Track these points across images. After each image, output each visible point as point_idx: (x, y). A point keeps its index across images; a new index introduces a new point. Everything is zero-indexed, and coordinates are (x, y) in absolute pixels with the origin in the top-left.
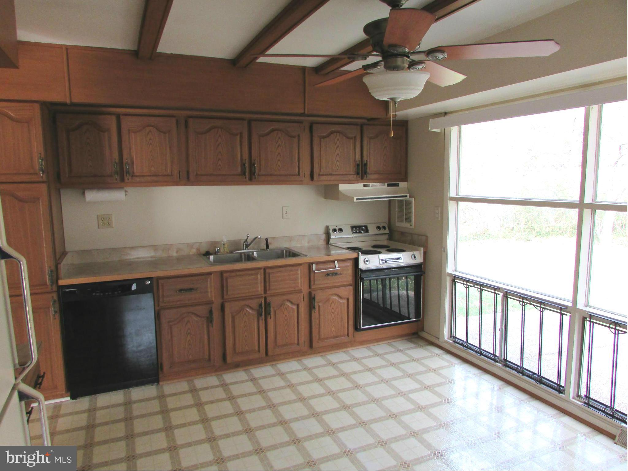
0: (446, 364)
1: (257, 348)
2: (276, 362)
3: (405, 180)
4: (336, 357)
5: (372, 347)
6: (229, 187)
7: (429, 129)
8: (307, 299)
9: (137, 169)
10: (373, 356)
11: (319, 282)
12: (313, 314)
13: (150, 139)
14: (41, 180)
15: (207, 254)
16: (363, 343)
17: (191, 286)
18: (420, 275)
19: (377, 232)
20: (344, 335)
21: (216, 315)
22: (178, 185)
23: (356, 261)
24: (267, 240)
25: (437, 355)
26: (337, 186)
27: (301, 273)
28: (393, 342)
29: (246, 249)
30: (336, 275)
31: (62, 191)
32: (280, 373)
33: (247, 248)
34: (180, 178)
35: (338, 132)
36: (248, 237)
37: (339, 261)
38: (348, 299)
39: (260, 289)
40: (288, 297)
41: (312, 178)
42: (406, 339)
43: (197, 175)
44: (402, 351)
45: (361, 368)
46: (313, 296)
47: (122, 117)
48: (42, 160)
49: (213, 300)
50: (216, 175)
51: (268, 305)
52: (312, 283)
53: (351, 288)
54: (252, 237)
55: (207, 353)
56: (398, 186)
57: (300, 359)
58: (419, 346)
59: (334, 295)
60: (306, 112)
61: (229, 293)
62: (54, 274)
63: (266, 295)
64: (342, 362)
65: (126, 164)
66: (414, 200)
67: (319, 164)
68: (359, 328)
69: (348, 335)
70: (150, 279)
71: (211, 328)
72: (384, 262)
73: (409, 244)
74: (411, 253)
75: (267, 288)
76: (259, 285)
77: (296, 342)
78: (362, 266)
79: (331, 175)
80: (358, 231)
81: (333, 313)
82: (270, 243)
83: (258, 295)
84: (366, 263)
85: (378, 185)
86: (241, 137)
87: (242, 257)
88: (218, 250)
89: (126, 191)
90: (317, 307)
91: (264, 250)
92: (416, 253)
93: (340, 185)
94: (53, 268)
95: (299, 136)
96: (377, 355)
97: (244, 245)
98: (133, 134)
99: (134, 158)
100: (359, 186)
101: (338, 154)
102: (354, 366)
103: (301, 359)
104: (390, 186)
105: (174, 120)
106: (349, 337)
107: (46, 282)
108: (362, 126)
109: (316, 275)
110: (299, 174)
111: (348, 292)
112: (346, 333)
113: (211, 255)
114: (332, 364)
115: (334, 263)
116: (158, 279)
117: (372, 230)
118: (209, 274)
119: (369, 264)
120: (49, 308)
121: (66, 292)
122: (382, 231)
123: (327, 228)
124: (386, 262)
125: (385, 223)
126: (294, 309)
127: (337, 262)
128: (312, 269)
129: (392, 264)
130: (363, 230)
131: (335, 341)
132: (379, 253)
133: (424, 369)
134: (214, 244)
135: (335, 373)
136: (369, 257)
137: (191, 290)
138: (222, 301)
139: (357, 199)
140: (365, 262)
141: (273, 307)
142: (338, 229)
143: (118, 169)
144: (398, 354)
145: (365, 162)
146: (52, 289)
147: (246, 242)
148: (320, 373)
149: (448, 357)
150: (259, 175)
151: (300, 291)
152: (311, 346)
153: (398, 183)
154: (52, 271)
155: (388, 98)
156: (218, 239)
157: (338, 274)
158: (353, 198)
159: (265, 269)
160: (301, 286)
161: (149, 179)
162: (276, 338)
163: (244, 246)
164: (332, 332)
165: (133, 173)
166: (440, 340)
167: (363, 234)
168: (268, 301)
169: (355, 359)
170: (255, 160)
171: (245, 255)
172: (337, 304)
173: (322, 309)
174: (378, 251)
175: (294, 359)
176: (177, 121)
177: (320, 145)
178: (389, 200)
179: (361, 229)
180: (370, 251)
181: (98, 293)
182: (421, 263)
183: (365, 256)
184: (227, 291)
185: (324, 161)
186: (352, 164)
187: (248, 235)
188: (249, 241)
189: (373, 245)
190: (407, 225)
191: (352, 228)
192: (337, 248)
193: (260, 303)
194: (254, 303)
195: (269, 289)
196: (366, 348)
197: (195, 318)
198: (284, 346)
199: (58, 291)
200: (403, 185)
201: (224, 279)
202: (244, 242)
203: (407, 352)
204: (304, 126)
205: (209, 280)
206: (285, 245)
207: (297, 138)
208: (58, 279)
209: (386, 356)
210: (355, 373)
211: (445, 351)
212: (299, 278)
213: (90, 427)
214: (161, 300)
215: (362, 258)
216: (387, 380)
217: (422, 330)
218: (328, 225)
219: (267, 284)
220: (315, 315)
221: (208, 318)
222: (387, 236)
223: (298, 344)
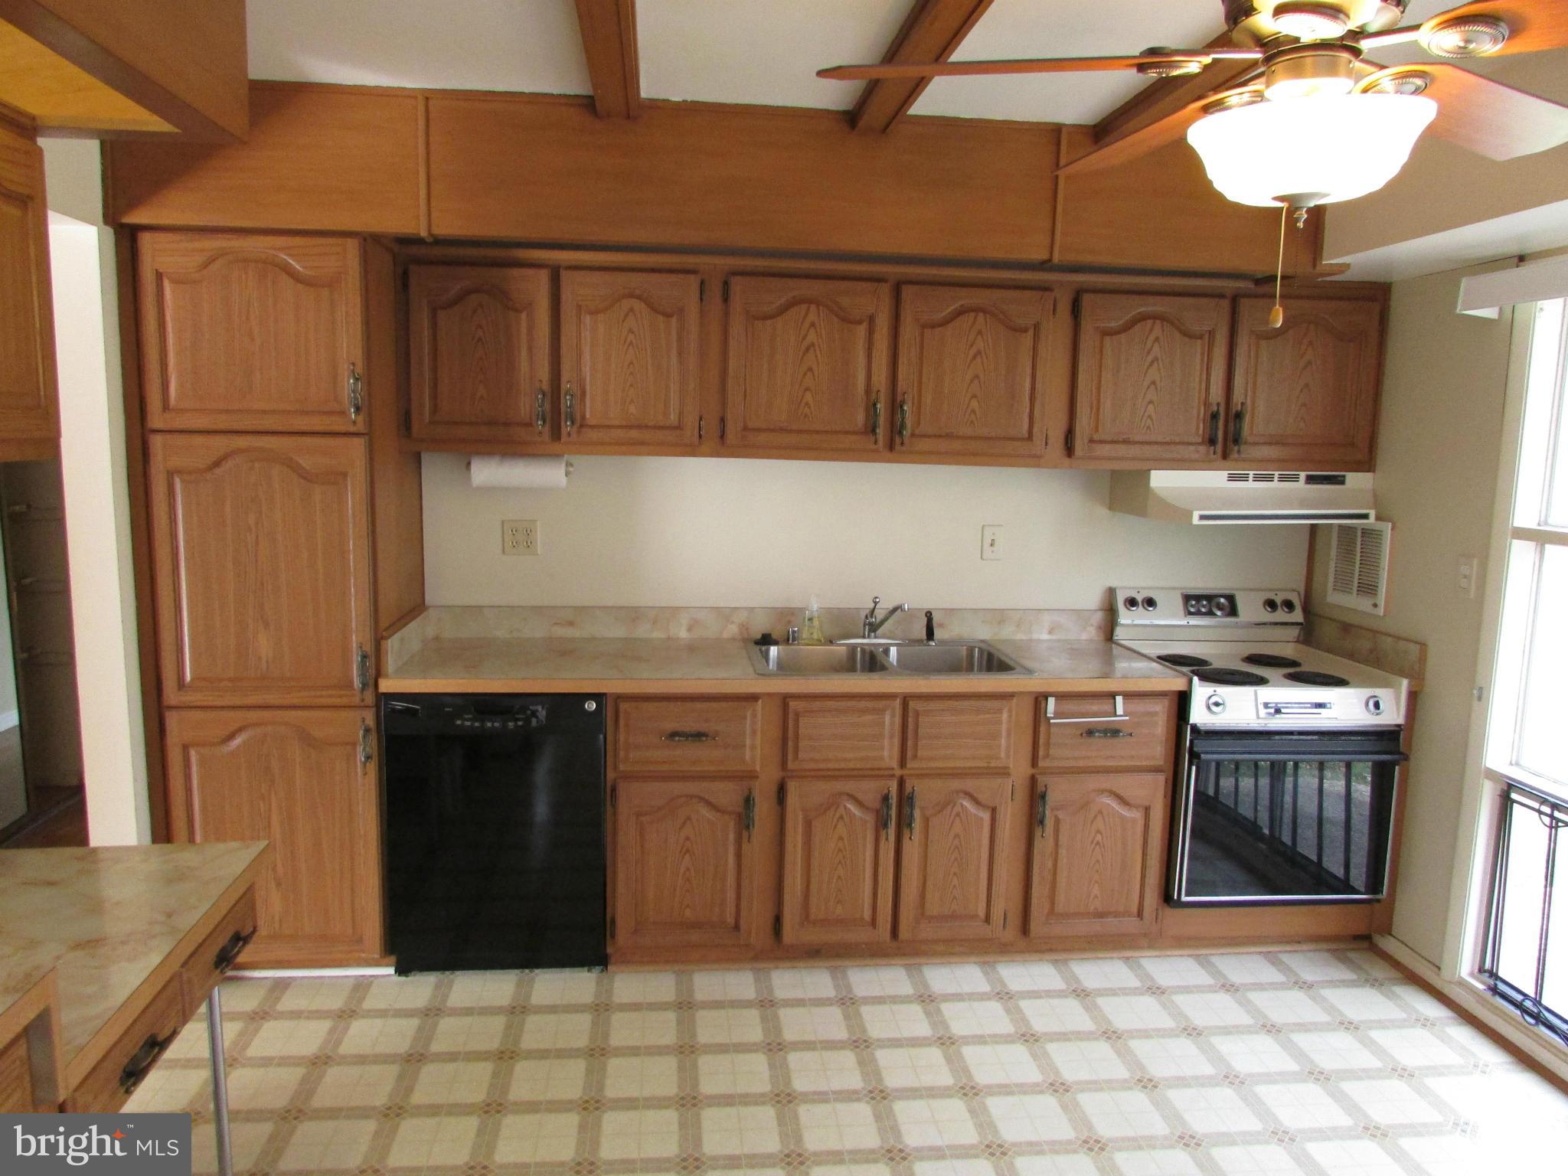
0: (1452, 1058)
1: (867, 914)
2: (923, 960)
3: (1367, 463)
4: (1095, 972)
5: (1214, 959)
6: (826, 464)
7: (1456, 308)
8: (1022, 795)
9: (592, 410)
10: (1210, 989)
11: (1063, 752)
12: (1038, 844)
13: (631, 331)
14: (352, 429)
15: (766, 640)
16: (1183, 942)
17: (703, 727)
18: (1392, 765)
19: (1267, 616)
20: (1126, 913)
21: (763, 809)
22: (693, 454)
23: (1183, 700)
24: (929, 615)
25: (1425, 1023)
26: (1145, 475)
27: (1010, 722)
28: (1286, 952)
29: (869, 637)
30: (1117, 736)
31: (426, 458)
32: (926, 996)
33: (873, 634)
34: (700, 436)
35: (1154, 317)
36: (876, 603)
37: (1128, 696)
38: (1147, 810)
39: (888, 754)
40: (969, 784)
41: (1069, 449)
42: (1328, 950)
43: (745, 428)
44: (1311, 986)
45: (1168, 1023)
46: (1040, 789)
47: (563, 273)
48: (357, 380)
49: (758, 768)
50: (800, 432)
51: (906, 800)
52: (1041, 753)
53: (1161, 778)
54: (886, 605)
55: (730, 909)
56: (1342, 482)
57: (991, 960)
58: (1367, 981)
59: (1106, 794)
60: (1056, 259)
61: (801, 755)
62: (370, 663)
63: (905, 772)
64: (1112, 992)
65: (566, 395)
66: (1392, 529)
67: (1091, 408)
68: (1175, 898)
69: (1140, 914)
70: (598, 697)
71: (745, 846)
72: (1272, 711)
73: (1366, 661)
74: (1365, 692)
75: (909, 754)
76: (886, 742)
77: (982, 913)
78: (1199, 716)
79: (1126, 442)
80: (1203, 610)
81: (1098, 843)
82: (941, 625)
83: (879, 769)
84: (1214, 708)
85: (1276, 479)
86: (871, 332)
87: (856, 656)
88: (794, 632)
89: (569, 464)
90: (1049, 822)
91: (919, 642)
92: (1384, 695)
93: (1153, 473)
94: (369, 648)
95: (1037, 327)
96: (1229, 988)
97: (865, 625)
98: (588, 317)
99: (588, 379)
100: (1215, 479)
101: (1154, 383)
102: (1143, 1012)
103: (995, 962)
104: (1314, 483)
105: (693, 281)
106: (1142, 919)
107: (352, 682)
108: (1235, 300)
109: (1052, 730)
110: (1030, 436)
111: (1152, 790)
112: (1135, 909)
113: (776, 643)
114: (1081, 994)
115: (1112, 701)
116: (619, 698)
117: (1250, 609)
118: (753, 698)
119: (1222, 715)
120: (354, 745)
121: (394, 710)
122: (1281, 615)
123: (1111, 592)
124: (1278, 711)
125: (1294, 591)
126: (982, 819)
127: (1121, 697)
128: (1043, 711)
129: (1298, 721)
130: (1220, 607)
131: (1096, 926)
132: (1261, 681)
133: (1375, 1063)
134: (788, 614)
135: (1086, 1023)
136: (1225, 692)
137: (699, 736)
138: (781, 774)
139: (1202, 517)
140: (1213, 705)
141: (922, 809)
142: (1143, 602)
143: (547, 406)
144: (1297, 996)
145: (1239, 408)
146: (363, 700)
147: (872, 617)
148: (1041, 1016)
149: (1463, 1035)
150: (913, 435)
151: (1003, 772)
152: (1025, 929)
153: (1342, 473)
154: (364, 657)
155: (1276, 199)
156: (796, 604)
157: (1121, 734)
158: (1190, 514)
159: (906, 699)
160: (1008, 757)
161: (620, 434)
162: (923, 896)
163: (865, 629)
164: (1092, 897)
165: (583, 417)
166: (1446, 973)
167: (1220, 619)
168: (908, 789)
169: (1155, 990)
170: (905, 393)
171: (863, 651)
172: (1111, 820)
173: (1064, 830)
174: (1257, 676)
175: (973, 959)
176: (702, 283)
177: (1101, 351)
178: (1312, 525)
179: (1214, 603)
180: (1233, 673)
181: (468, 720)
182: (1398, 726)
183: (1212, 689)
184: (796, 750)
185: (1107, 404)
186: (1195, 412)
187: (876, 598)
188: (880, 614)
189: (1246, 653)
190: (1363, 604)
191: (1187, 598)
192: (1135, 655)
193: (886, 791)
194: (869, 791)
195: (915, 757)
196: (1197, 957)
197: (705, 812)
198: (942, 918)
199: (377, 706)
200: (1357, 481)
201: (791, 716)
202: (867, 617)
203: (1328, 993)
204: (1055, 301)
205: (749, 714)
206: (982, 632)
207: (1031, 333)
208: (379, 674)
209: (1253, 996)
210: (1145, 1034)
211: (1456, 1013)
212: (1004, 734)
213: (414, 1059)
214: (622, 754)
215: (1201, 692)
216: (1242, 1076)
217: (1387, 930)
218: (1113, 584)
219: (910, 743)
220: (1043, 845)
221: (739, 815)
222: (1294, 632)
223: (987, 919)
